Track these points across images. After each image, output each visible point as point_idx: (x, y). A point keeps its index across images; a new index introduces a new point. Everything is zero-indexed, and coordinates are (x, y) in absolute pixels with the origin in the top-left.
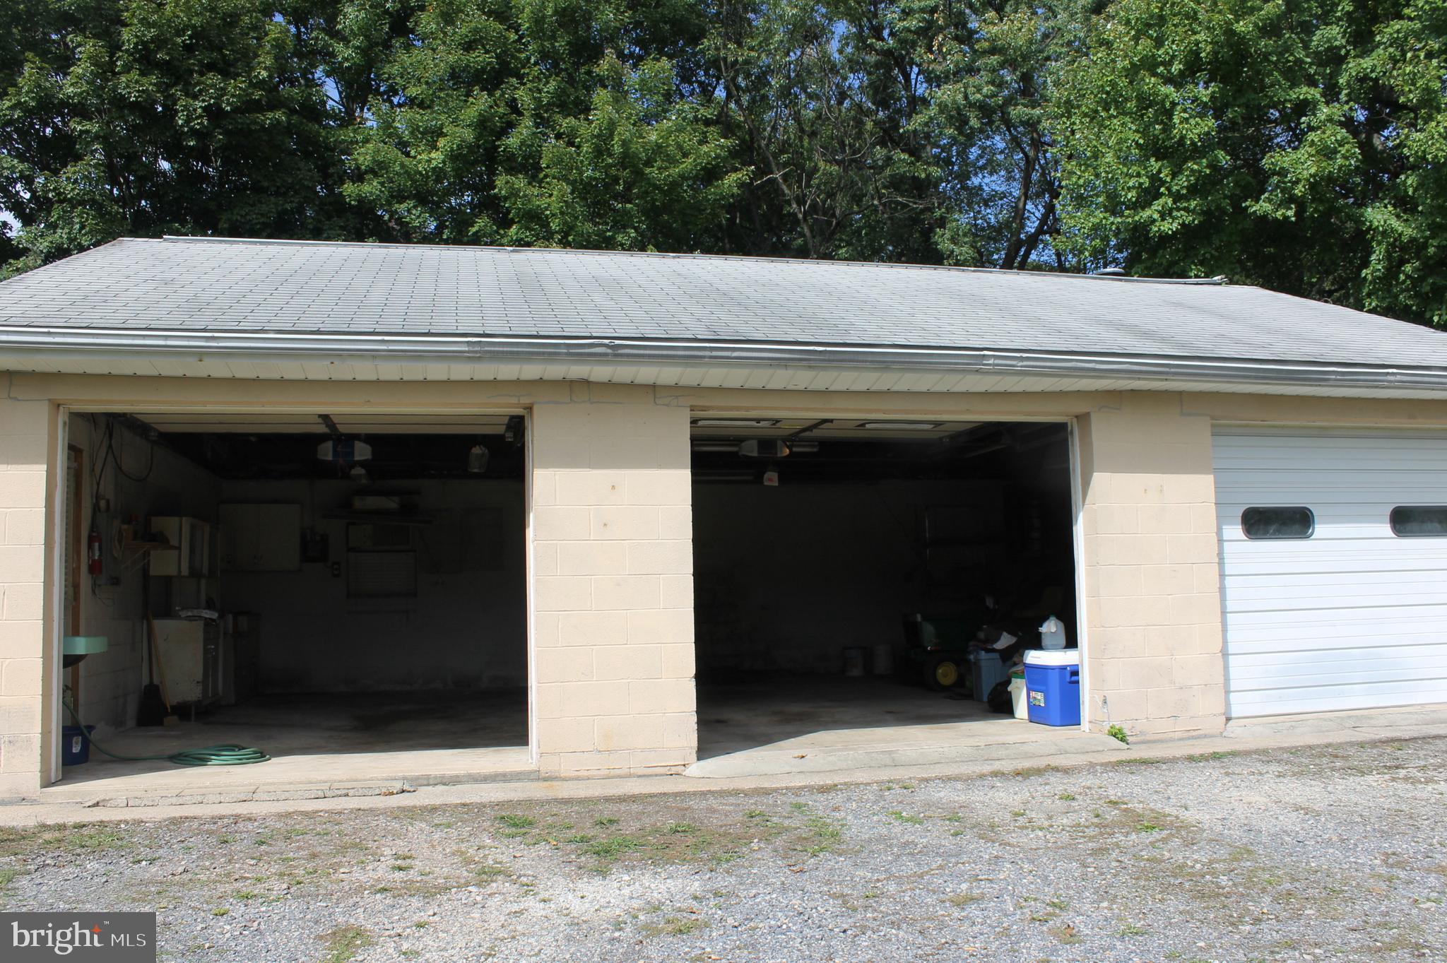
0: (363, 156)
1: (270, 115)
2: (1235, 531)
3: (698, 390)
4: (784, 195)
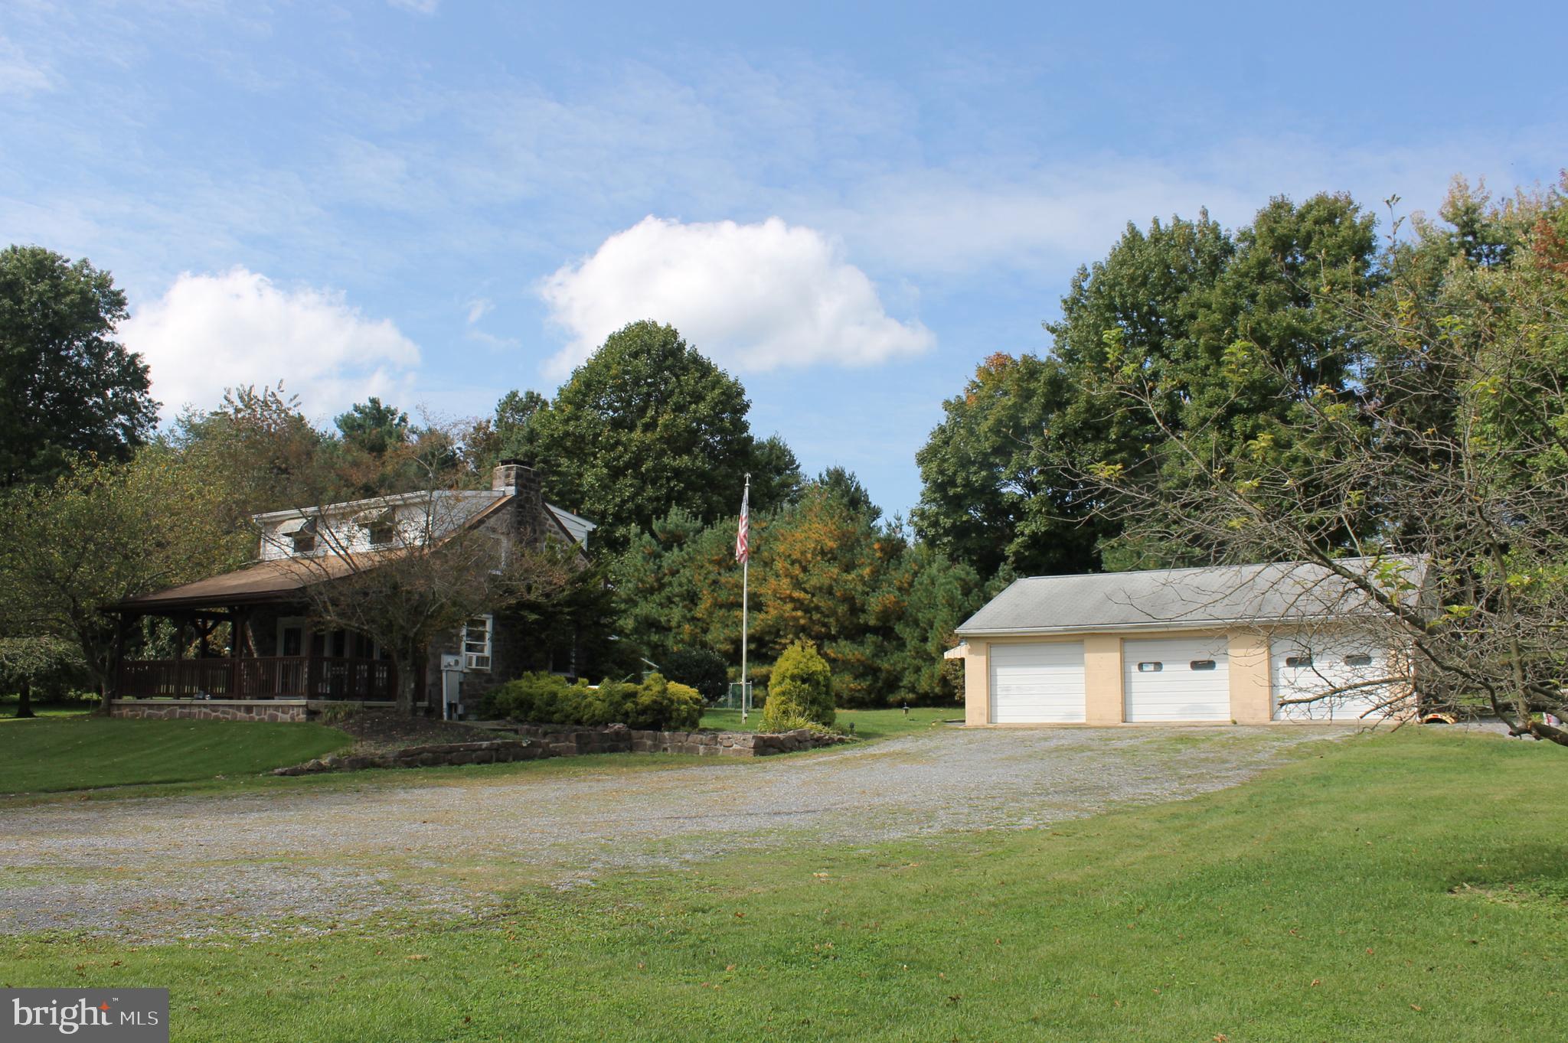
2: (1283, 664)
3: (1120, 634)
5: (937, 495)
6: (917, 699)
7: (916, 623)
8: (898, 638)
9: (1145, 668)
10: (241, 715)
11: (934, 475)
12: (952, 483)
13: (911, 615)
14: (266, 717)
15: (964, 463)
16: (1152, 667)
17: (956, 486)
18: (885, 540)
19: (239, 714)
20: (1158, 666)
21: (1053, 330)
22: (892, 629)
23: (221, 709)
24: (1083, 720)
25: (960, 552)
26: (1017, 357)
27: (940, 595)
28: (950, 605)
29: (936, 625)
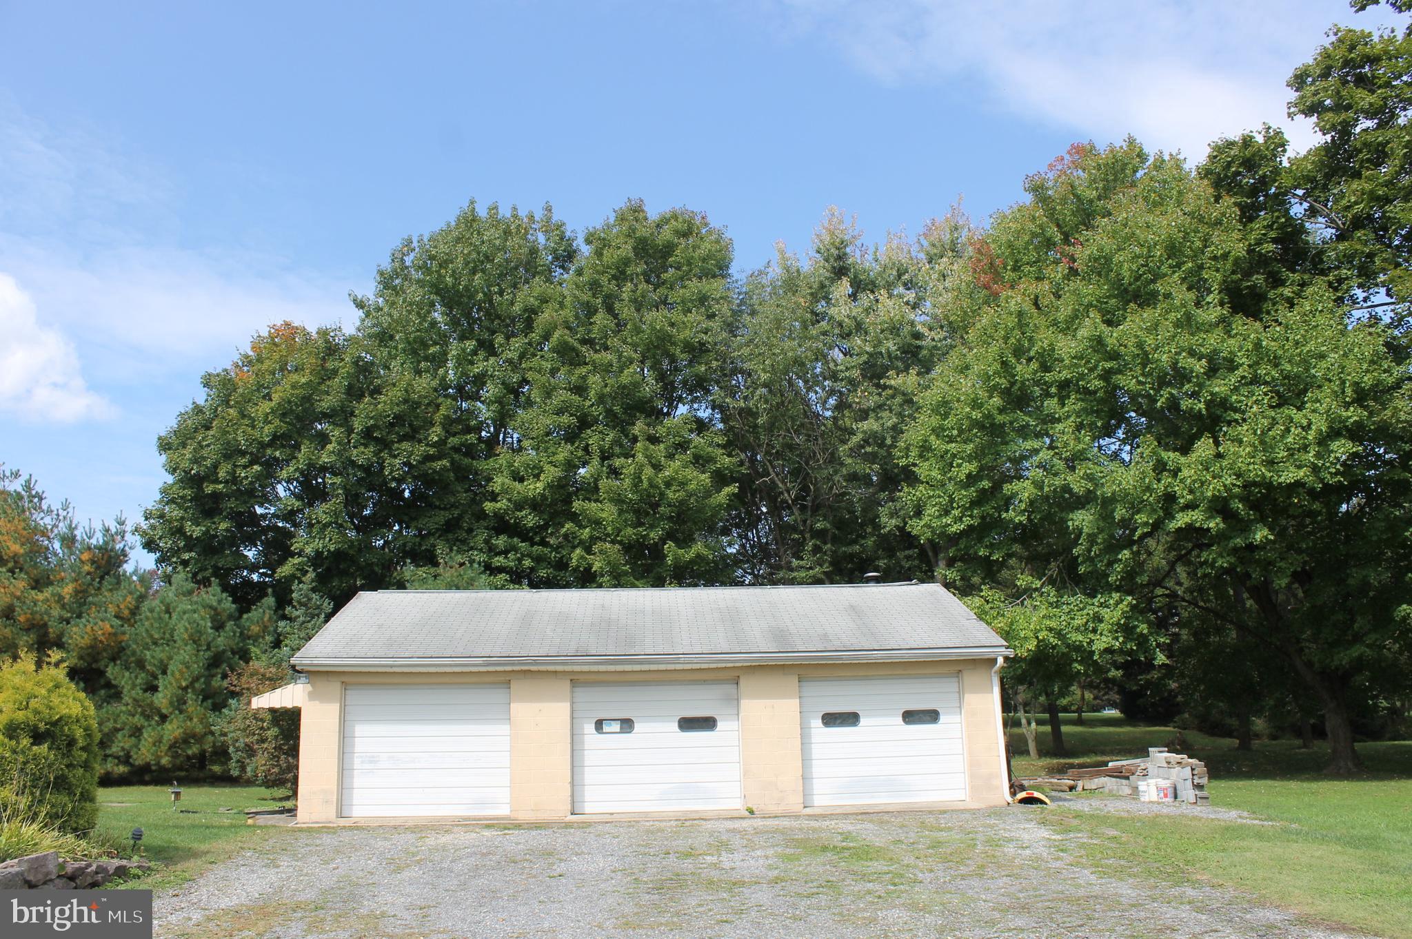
0: (499, 482)
1: (440, 463)
2: (817, 723)
3: (573, 672)
4: (779, 488)
5: (188, 492)
6: (130, 772)
7: (141, 664)
8: (109, 685)
9: (606, 728)
11: (185, 464)
12: (211, 476)
13: (134, 653)
15: (230, 453)
16: (616, 727)
17: (217, 481)
18: (100, 548)
20: (627, 724)
21: (360, 305)
22: (102, 673)
24: (503, 811)
25: (207, 573)
26: (312, 329)
27: (181, 629)
28: (194, 642)
29: (171, 668)
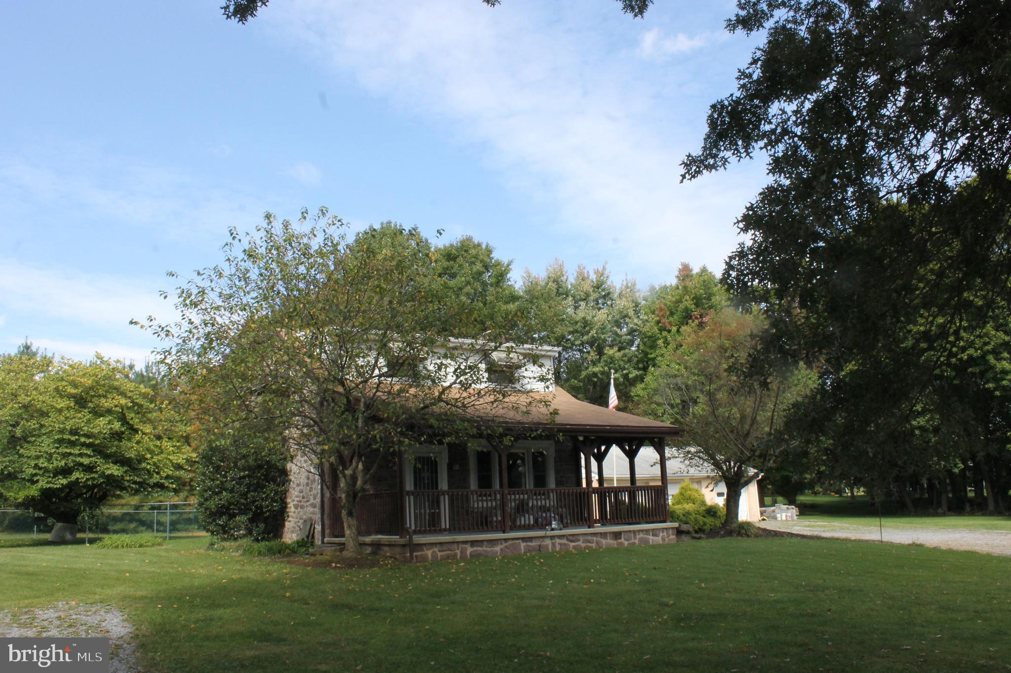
10: (610, 541)
14: (637, 541)
19: (604, 541)
23: (581, 538)
